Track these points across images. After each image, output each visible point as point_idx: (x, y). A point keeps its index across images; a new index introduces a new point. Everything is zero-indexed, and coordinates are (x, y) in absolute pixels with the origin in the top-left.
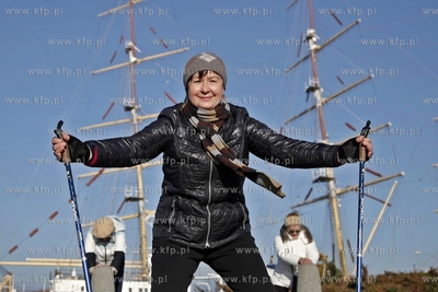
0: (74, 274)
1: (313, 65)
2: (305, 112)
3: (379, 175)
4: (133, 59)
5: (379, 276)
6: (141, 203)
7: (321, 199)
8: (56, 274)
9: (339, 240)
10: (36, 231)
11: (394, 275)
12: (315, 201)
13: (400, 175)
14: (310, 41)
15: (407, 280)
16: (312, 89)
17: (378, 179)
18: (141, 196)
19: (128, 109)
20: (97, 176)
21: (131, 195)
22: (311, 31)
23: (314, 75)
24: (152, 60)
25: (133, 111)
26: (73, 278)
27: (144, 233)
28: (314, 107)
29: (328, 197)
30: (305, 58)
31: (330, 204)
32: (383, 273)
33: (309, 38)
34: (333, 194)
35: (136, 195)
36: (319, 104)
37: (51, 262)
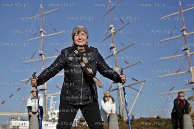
0: (19, 118)
1: (112, 39)
2: (109, 57)
3: (137, 81)
4: (43, 35)
5: (138, 119)
6: (46, 91)
7: (115, 90)
8: (12, 118)
9: (122, 105)
10: (4, 102)
11: (144, 119)
12: (113, 90)
13: (145, 81)
14: (112, 30)
15: (148, 120)
16: (112, 48)
17: (137, 82)
18: (46, 89)
19: (41, 55)
20: (28, 81)
21: (42, 88)
22: (112, 26)
23: (113, 42)
24: (50, 36)
25: (43, 56)
26: (19, 120)
27: (47, 103)
28: (113, 55)
29: (118, 89)
30: (109, 36)
31: (118, 92)
32: (139, 118)
33: (111, 28)
34: (120, 88)
35: (44, 88)
36: (115, 53)
37: (10, 114)
